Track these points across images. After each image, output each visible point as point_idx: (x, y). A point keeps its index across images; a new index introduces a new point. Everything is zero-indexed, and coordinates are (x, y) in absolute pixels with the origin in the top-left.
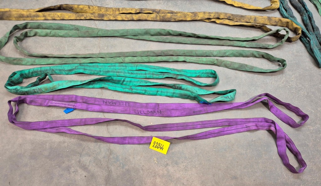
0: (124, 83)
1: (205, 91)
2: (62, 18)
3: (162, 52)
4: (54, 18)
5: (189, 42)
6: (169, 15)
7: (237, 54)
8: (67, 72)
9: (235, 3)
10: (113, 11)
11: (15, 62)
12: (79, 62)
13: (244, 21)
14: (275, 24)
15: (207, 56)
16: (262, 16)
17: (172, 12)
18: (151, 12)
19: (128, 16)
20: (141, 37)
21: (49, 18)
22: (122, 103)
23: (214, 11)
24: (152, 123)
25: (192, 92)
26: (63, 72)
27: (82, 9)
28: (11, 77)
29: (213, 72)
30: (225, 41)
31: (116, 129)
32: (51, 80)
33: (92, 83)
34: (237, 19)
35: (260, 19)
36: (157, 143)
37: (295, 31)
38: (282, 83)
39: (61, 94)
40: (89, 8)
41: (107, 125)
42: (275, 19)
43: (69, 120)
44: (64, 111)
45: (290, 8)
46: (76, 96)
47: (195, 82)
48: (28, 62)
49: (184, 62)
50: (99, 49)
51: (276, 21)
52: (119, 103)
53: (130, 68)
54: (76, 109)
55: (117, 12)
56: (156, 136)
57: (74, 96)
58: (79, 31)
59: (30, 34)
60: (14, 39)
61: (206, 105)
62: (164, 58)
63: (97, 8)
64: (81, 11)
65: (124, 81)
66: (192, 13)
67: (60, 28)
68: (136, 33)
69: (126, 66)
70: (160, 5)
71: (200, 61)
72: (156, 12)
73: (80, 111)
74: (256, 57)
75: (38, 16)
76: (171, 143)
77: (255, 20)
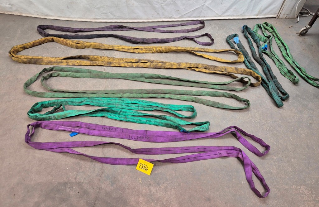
0: (121, 113)
1: (185, 122)
2: (80, 64)
3: (153, 90)
4: (74, 64)
5: (174, 84)
6: (160, 64)
7: (211, 94)
8: (77, 104)
9: (210, 57)
10: (119, 60)
11: (39, 95)
12: (88, 96)
13: (217, 70)
14: (241, 73)
15: (188, 95)
16: (231, 67)
17: (162, 62)
18: (147, 62)
19: (129, 64)
20: (137, 79)
21: (70, 64)
22: (117, 129)
23: (194, 62)
24: (140, 147)
25: (174, 122)
26: (75, 104)
27: (95, 58)
28: (34, 106)
29: (192, 107)
30: (202, 84)
31: (110, 151)
32: (64, 109)
33: (95, 112)
34: (211, 68)
35: (229, 69)
36: (143, 164)
37: (257, 78)
38: (249, 118)
39: (70, 121)
40: (101, 58)
41: (103, 148)
42: (241, 69)
43: (73, 142)
44: (70, 134)
45: (253, 62)
46: (82, 123)
47: (177, 114)
48: (49, 95)
49: (170, 98)
50: (105, 87)
51: (241, 71)
52: (115, 129)
53: (127, 102)
54: (79, 133)
55: (122, 61)
56: (143, 158)
57: (80, 123)
58: (91, 74)
59: (54, 75)
60: (41, 78)
61: (186, 134)
62: (154, 95)
63: (107, 58)
64: (95, 60)
65: (121, 111)
66: (177, 63)
67: (77, 71)
68: (134, 76)
69: (124, 100)
70: (154, 57)
71: (182, 98)
72: (150, 62)
73: (83, 135)
74: (226, 97)
75: (62, 62)
76: (155, 165)
77: (225, 69)
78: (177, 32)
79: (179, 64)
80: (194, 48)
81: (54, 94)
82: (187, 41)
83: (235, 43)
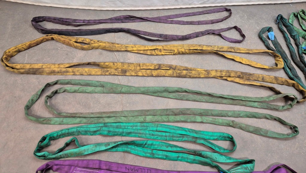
0: (146, 146)
1: (224, 158)
2: (89, 73)
4: (82, 73)
5: (204, 100)
6: (185, 72)
7: (250, 116)
8: (92, 133)
9: (243, 60)
10: (135, 66)
11: (45, 122)
12: (103, 122)
13: (253, 79)
14: (282, 83)
15: (222, 116)
16: (269, 76)
17: (187, 69)
18: (168, 68)
19: (148, 71)
20: (160, 95)
21: (77, 73)
22: (144, 170)
26: (89, 133)
27: (107, 65)
29: (230, 137)
30: (237, 101)
34: (246, 77)
35: (267, 78)
37: (302, 93)
40: (114, 64)
42: (281, 79)
45: (293, 68)
46: (100, 161)
48: (56, 122)
49: (202, 122)
50: (122, 106)
52: (141, 170)
53: (151, 129)
55: (138, 68)
58: (104, 88)
59: (60, 91)
63: (120, 64)
64: (107, 67)
65: (146, 144)
66: (205, 71)
67: (87, 85)
68: (156, 91)
69: (147, 126)
70: (176, 60)
71: (216, 122)
72: (173, 69)
74: (268, 119)
75: (67, 72)
77: (263, 79)
78: (199, 23)
79: (207, 72)
80: (222, 48)
81: (63, 120)
82: (212, 37)
83: (269, 39)
